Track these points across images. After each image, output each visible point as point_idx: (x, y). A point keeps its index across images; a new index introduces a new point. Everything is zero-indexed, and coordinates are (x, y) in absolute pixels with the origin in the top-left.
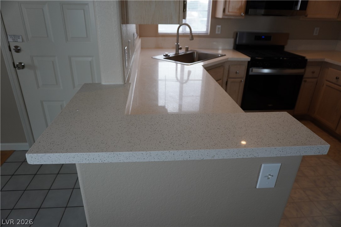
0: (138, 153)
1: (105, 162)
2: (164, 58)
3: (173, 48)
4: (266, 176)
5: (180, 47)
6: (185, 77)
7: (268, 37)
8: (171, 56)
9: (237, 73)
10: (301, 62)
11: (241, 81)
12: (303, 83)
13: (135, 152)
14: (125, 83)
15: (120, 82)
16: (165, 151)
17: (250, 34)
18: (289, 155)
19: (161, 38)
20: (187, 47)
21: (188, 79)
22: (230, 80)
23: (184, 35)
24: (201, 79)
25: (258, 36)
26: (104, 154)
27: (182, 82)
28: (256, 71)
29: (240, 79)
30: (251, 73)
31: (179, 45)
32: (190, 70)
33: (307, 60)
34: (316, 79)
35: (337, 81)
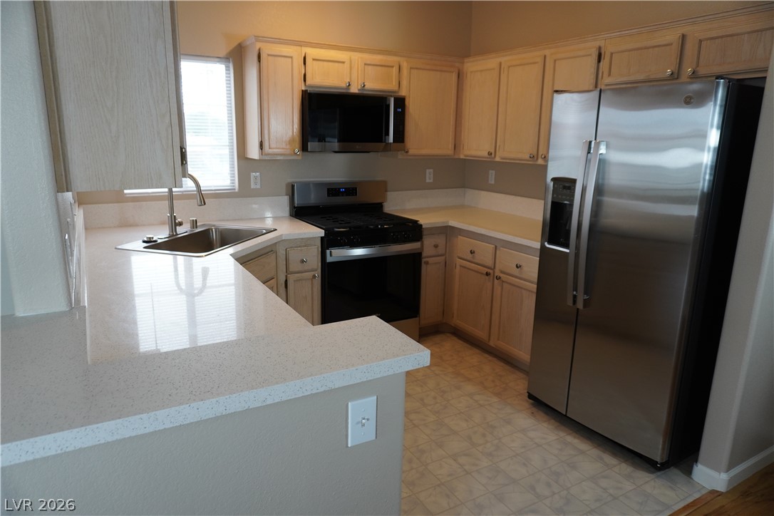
0: (132, 419)
1: (67, 450)
2: (145, 248)
3: (163, 223)
4: (358, 423)
5: (179, 220)
6: (198, 283)
7: (351, 190)
8: (159, 241)
9: (303, 261)
10: (412, 230)
11: (314, 276)
12: (424, 267)
13: (127, 419)
14: (72, 308)
15: (61, 306)
16: (182, 407)
17: (319, 185)
18: (379, 376)
19: (131, 204)
20: (194, 219)
21: (204, 286)
22: (291, 278)
23: (186, 196)
24: (233, 282)
25: (333, 190)
26: (66, 434)
27: (191, 295)
28: (337, 254)
29: (313, 273)
30: (329, 259)
31: (175, 216)
32: (207, 266)
33: (421, 225)
34: (443, 258)
35: (473, 257)
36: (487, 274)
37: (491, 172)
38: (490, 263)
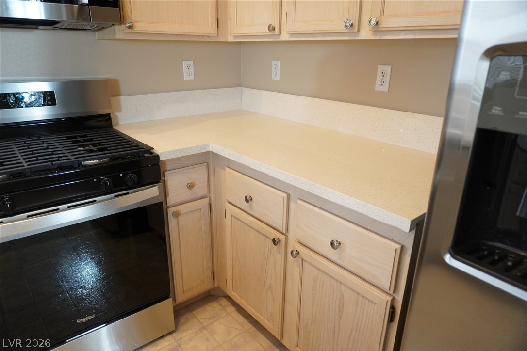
34: (206, 200)
35: (251, 207)
36: (275, 242)
37: (274, 62)
38: (280, 224)
